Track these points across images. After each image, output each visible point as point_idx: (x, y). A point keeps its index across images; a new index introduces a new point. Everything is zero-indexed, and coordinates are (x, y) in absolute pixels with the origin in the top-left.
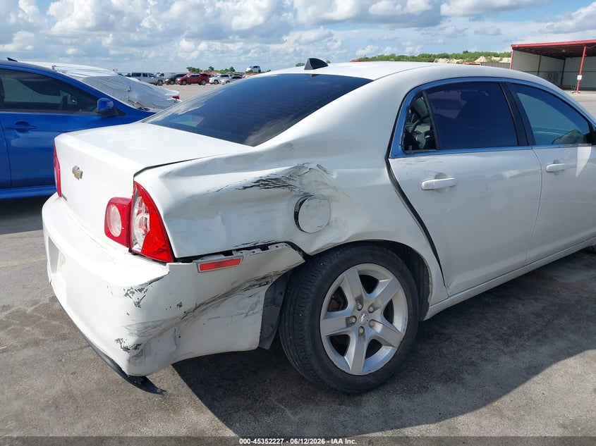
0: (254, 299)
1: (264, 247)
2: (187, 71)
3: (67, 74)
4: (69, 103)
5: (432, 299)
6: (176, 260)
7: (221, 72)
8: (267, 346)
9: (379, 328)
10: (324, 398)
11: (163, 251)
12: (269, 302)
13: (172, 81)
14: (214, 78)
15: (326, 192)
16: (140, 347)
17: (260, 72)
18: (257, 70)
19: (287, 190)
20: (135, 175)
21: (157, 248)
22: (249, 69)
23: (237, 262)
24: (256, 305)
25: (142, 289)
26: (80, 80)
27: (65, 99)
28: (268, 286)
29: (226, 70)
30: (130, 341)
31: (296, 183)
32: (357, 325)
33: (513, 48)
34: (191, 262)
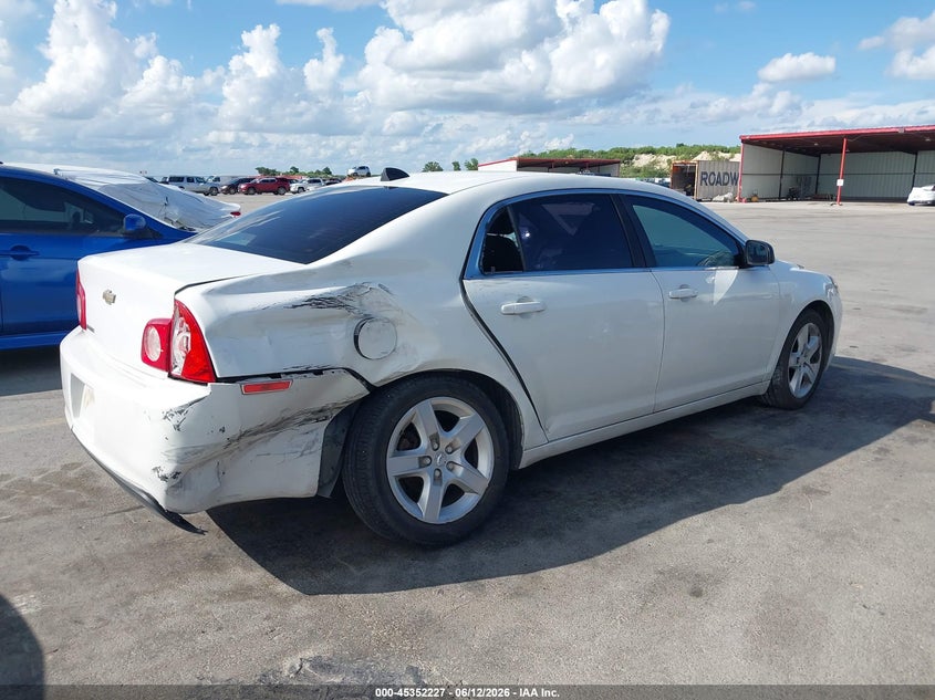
0: (311, 437)
1: (318, 372)
2: (257, 174)
3: (77, 181)
4: (82, 221)
5: (526, 442)
6: (218, 380)
7: (309, 175)
8: (327, 494)
9: (460, 471)
10: (395, 555)
11: (205, 371)
12: (329, 440)
13: (233, 188)
14: (299, 185)
15: (391, 315)
16: (180, 477)
17: (369, 175)
18: (364, 172)
19: (343, 311)
20: (176, 293)
21: (199, 369)
22: (351, 171)
23: (286, 385)
24: (314, 442)
25: (183, 411)
26: (96, 189)
27: (76, 216)
28: (328, 421)
29: (318, 172)
30: (168, 469)
31: (354, 303)
32: (432, 467)
33: (743, 141)
34: (234, 382)
